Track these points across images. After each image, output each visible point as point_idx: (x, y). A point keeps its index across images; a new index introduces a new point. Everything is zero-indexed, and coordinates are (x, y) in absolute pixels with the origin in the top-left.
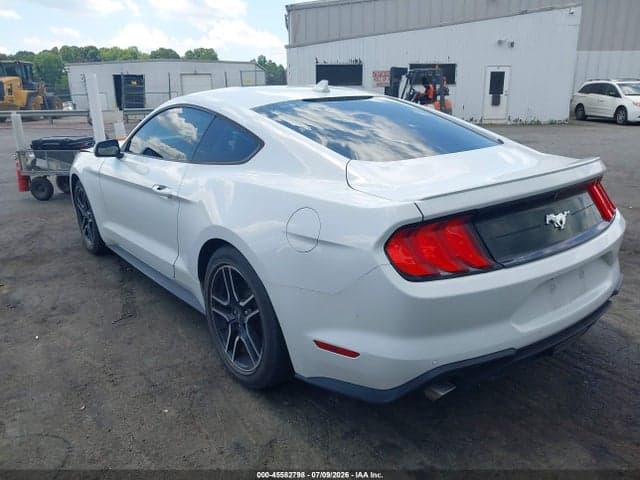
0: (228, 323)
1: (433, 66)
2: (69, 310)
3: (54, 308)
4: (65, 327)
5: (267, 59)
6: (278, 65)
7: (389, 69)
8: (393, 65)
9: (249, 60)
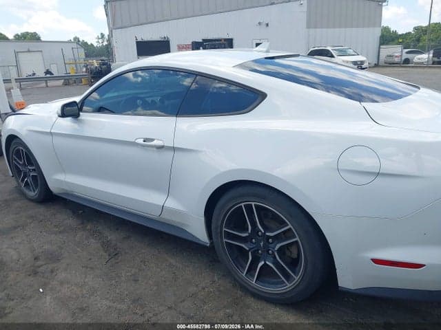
0: (248, 252)
1: (220, 40)
2: (54, 258)
3: (36, 259)
4: (62, 275)
5: (81, 40)
6: (89, 44)
7: (190, 43)
8: (194, 40)
9: (66, 40)
